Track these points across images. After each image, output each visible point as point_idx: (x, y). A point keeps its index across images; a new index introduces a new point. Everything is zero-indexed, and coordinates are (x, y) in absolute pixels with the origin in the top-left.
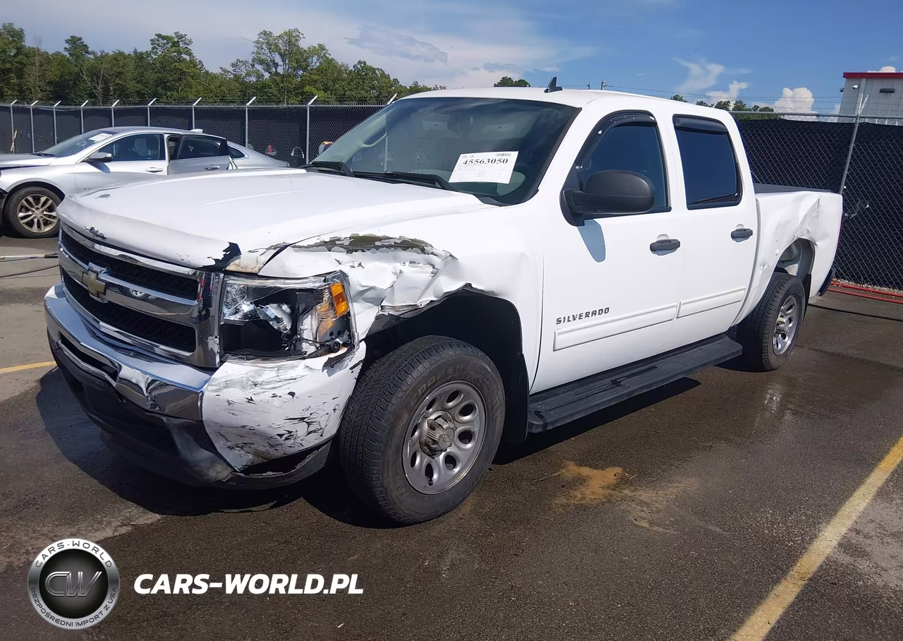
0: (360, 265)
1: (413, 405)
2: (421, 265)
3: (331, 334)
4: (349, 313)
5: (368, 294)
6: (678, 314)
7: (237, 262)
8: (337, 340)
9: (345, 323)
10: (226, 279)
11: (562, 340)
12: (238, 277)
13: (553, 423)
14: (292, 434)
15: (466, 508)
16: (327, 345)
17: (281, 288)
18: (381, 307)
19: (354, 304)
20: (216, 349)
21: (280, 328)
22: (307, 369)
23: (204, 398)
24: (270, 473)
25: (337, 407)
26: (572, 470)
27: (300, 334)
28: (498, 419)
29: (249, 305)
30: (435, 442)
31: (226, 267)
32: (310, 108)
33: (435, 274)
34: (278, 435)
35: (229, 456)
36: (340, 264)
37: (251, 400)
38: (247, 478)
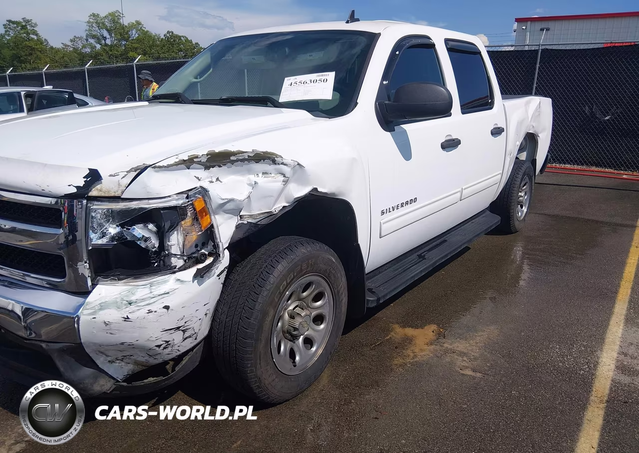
0: (218, 179)
1: (276, 301)
2: (273, 175)
3: (196, 246)
4: (212, 226)
5: (228, 206)
6: (461, 198)
7: (99, 187)
8: (203, 251)
9: (210, 234)
10: (89, 205)
11: (386, 228)
12: (102, 201)
13: (384, 296)
14: (169, 343)
15: (325, 379)
16: (194, 257)
17: (146, 209)
18: (240, 216)
19: (216, 216)
20: (87, 273)
21: (147, 246)
22: (178, 282)
23: (80, 322)
24: (151, 379)
25: (208, 312)
26: (399, 332)
27: (168, 250)
28: (343, 301)
29: (115, 228)
30: (295, 329)
31: (88, 193)
32: (136, 65)
33: (286, 182)
34: (156, 346)
35: (110, 369)
36: (199, 180)
37: (127, 319)
38: (128, 387)
